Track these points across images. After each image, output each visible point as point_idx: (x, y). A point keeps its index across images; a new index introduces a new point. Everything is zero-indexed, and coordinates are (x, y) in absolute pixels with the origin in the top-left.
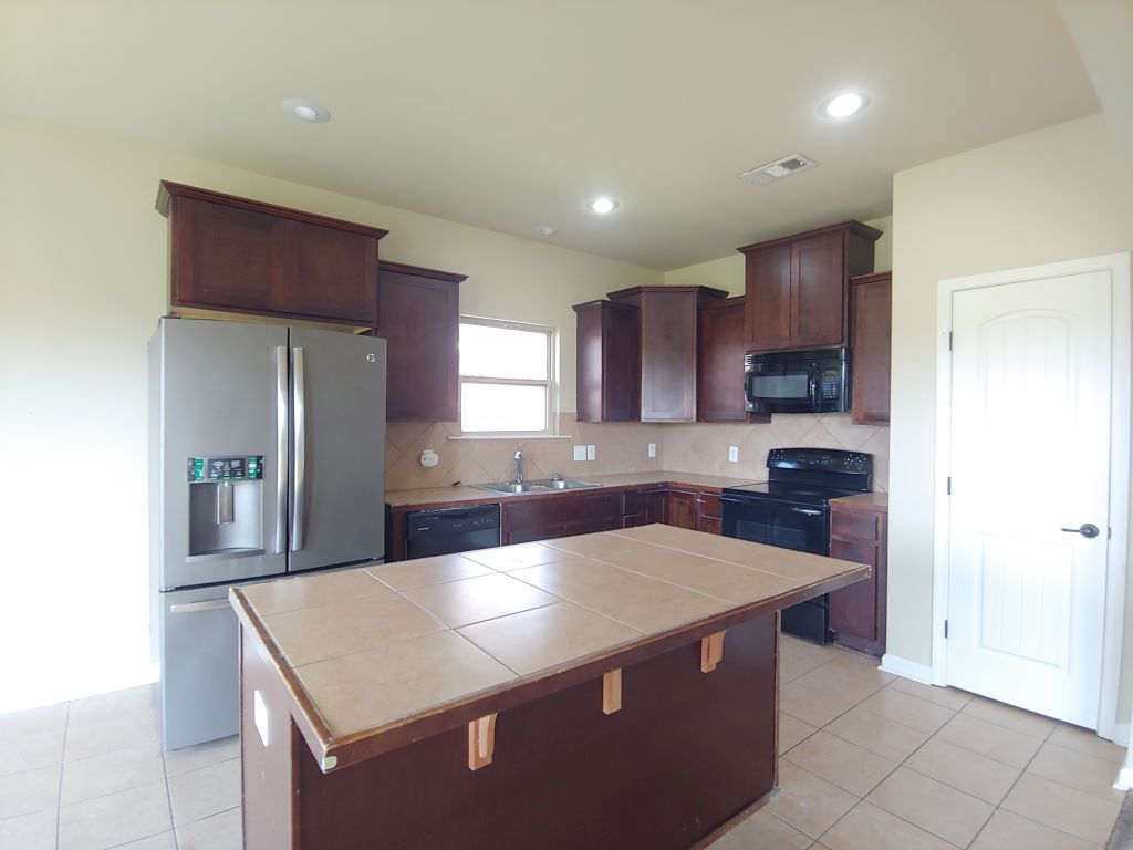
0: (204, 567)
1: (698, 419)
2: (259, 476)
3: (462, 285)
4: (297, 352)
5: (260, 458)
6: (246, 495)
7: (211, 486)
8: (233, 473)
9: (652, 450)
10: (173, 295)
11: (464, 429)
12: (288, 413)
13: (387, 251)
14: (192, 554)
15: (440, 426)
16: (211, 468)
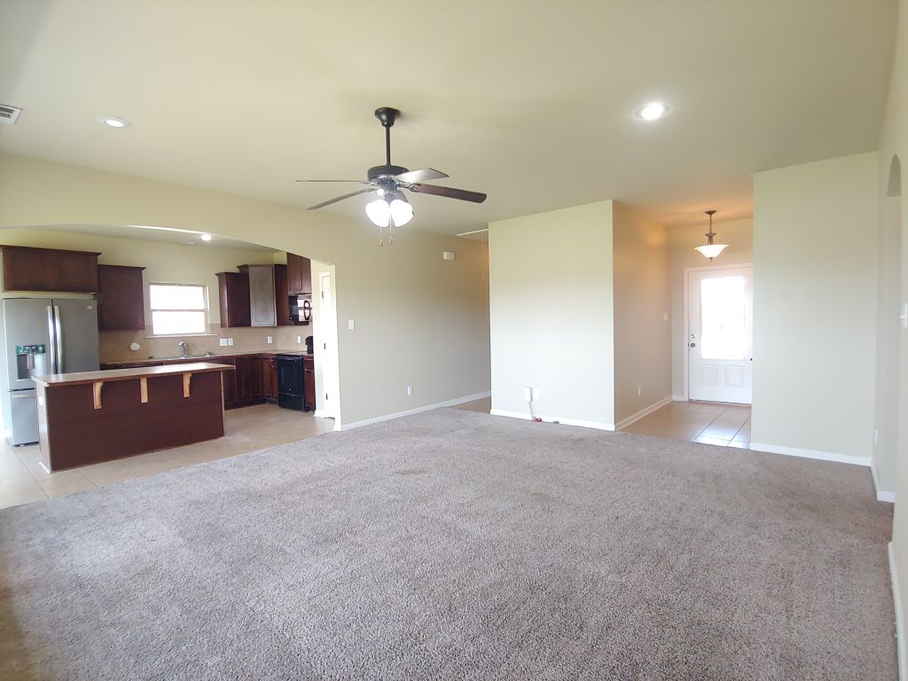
0: (23, 383)
1: (278, 325)
2: (44, 352)
3: (143, 271)
4: (56, 308)
5: (43, 346)
6: (39, 359)
7: (25, 356)
8: (33, 351)
9: (270, 340)
10: (5, 286)
11: (155, 333)
12: (54, 329)
13: (102, 260)
14: (20, 378)
15: (140, 332)
16: (24, 349)
